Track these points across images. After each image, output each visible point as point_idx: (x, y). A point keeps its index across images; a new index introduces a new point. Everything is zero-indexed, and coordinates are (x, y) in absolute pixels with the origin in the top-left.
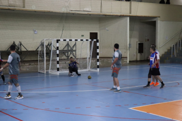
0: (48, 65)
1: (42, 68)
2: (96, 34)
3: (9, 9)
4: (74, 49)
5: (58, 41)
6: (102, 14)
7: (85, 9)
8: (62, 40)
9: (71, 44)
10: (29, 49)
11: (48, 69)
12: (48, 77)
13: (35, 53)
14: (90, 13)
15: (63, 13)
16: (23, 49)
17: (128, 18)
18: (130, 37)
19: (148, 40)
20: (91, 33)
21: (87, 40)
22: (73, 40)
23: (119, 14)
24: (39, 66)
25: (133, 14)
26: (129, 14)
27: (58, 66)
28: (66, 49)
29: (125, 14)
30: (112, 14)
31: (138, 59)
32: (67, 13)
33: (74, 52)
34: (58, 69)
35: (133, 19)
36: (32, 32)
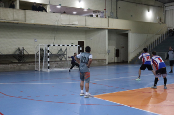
1: (38, 67)
2: (83, 42)
4: (65, 53)
6: (86, 27)
7: (73, 23)
8: (52, 45)
9: (63, 49)
10: (30, 53)
11: (41, 68)
12: (41, 74)
13: (32, 56)
14: (77, 26)
16: (25, 53)
17: (107, 31)
18: (108, 45)
19: (123, 47)
20: (79, 42)
23: (100, 27)
24: (35, 66)
25: (110, 27)
26: (107, 28)
27: (49, 65)
29: (104, 28)
30: (94, 27)
31: (116, 61)
32: (58, 26)
33: (65, 56)
34: (49, 68)
35: (111, 31)
36: (33, 40)
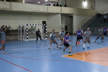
0: (23, 37)
1: (20, 38)
2: (45, 22)
3: (4, 10)
4: (35, 29)
5: (27, 25)
6: (48, 12)
7: (40, 10)
8: (29, 25)
9: (34, 26)
10: (14, 29)
11: (22, 38)
12: (23, 42)
13: (16, 31)
14: (42, 12)
15: (30, 12)
16: (11, 29)
17: (60, 15)
18: (61, 23)
19: (69, 25)
20: (43, 21)
21: (41, 25)
22: (35, 24)
23: (56, 12)
24: (18, 37)
25: (62, 12)
26: (60, 13)
27: (27, 37)
28: (31, 29)
30: (52, 12)
32: (31, 12)
33: (35, 30)
34: (27, 39)
35: (63, 15)
36: (15, 21)
